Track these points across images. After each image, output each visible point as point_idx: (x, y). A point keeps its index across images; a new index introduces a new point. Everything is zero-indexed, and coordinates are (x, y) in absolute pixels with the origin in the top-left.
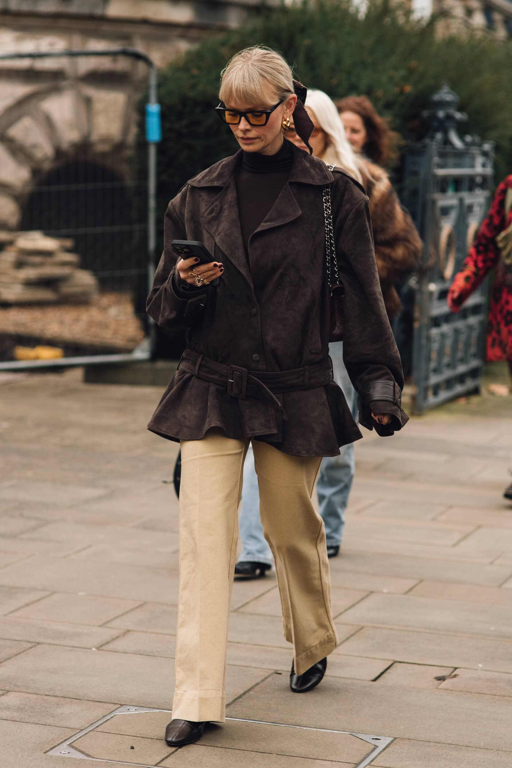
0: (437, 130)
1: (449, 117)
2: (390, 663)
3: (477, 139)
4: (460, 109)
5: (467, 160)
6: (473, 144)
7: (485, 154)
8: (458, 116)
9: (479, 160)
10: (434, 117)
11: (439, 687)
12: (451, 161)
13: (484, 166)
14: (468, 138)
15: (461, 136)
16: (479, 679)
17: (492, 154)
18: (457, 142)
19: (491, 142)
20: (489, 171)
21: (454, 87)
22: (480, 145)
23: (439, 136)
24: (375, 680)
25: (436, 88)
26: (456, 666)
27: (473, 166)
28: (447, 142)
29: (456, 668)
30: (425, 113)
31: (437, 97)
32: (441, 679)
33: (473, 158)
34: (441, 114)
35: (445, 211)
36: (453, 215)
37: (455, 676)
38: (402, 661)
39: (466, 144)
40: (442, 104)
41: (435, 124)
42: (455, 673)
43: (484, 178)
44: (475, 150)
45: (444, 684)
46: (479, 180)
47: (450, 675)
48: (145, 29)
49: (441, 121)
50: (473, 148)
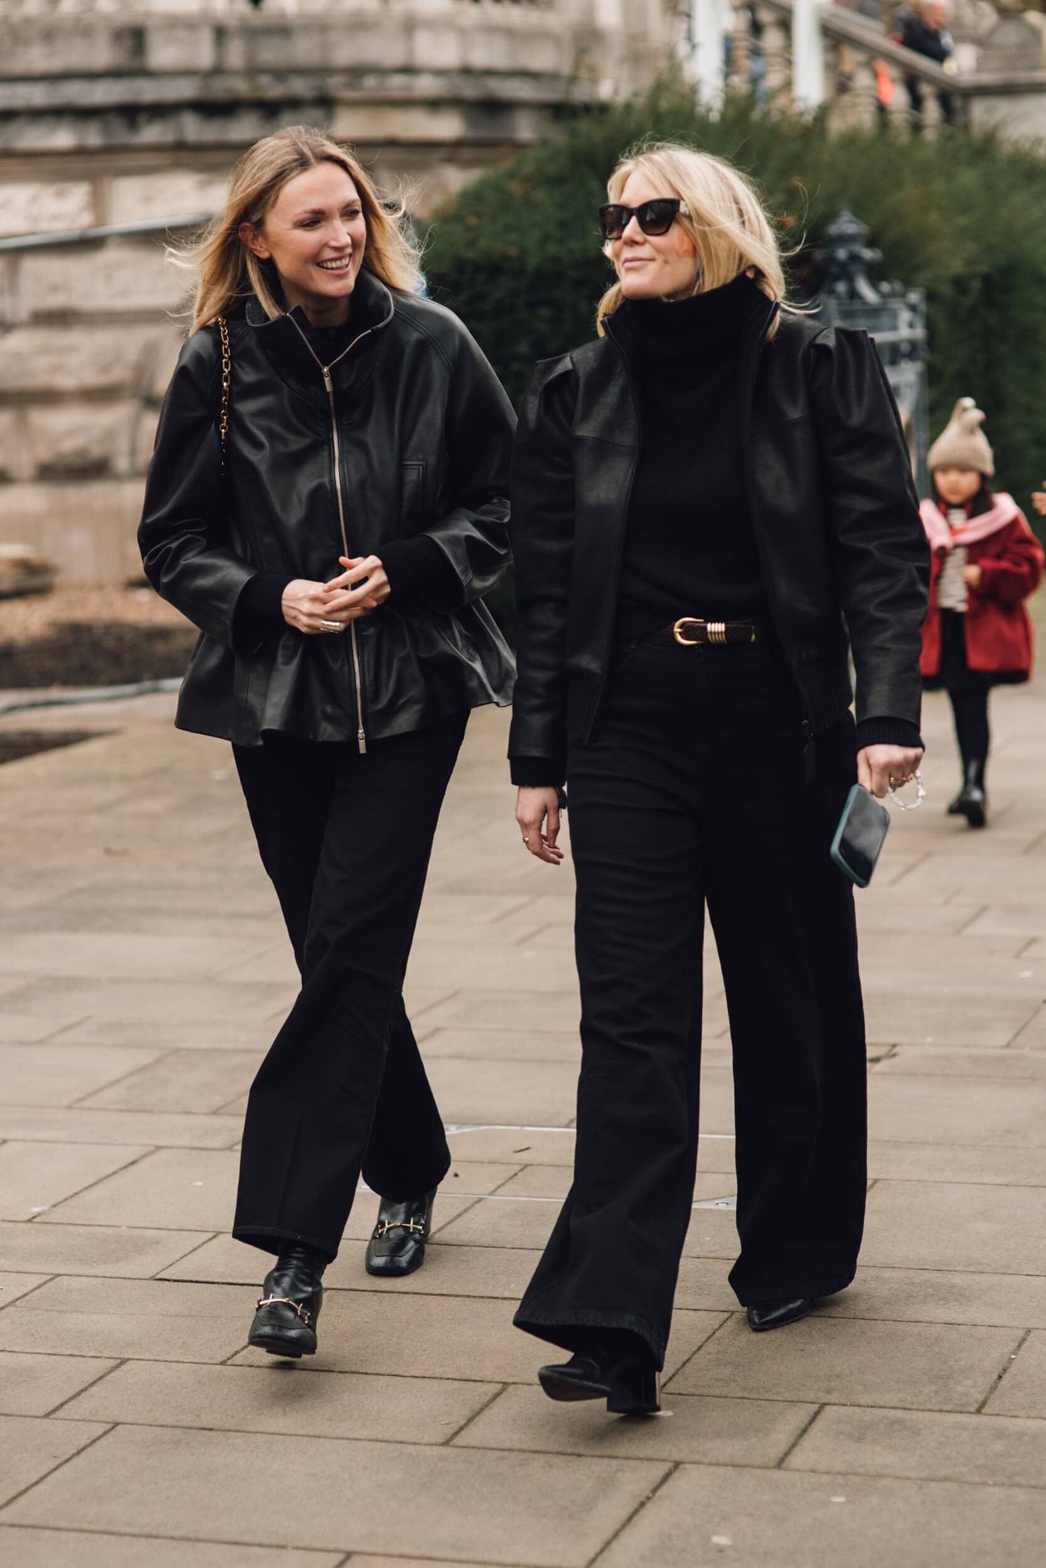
0: (837, 278)
1: (854, 258)
3: (898, 286)
4: (871, 243)
5: (885, 320)
6: (893, 294)
7: (913, 308)
8: (868, 254)
9: (905, 316)
10: (832, 259)
13: (911, 325)
14: (885, 287)
15: (874, 283)
16: (928, 1056)
17: (923, 307)
18: (868, 293)
19: (920, 289)
20: (919, 333)
21: (859, 212)
22: (903, 295)
23: (841, 287)
25: (831, 216)
26: (895, 1043)
27: (895, 328)
28: (854, 294)
29: (894, 1046)
31: (834, 229)
33: (894, 315)
34: (842, 254)
37: (894, 1055)
39: (883, 296)
40: (843, 239)
41: (834, 269)
43: (913, 344)
44: (896, 304)
45: (879, 1067)
46: (905, 348)
47: (887, 1055)
48: (392, 154)
49: (843, 265)
50: (893, 300)
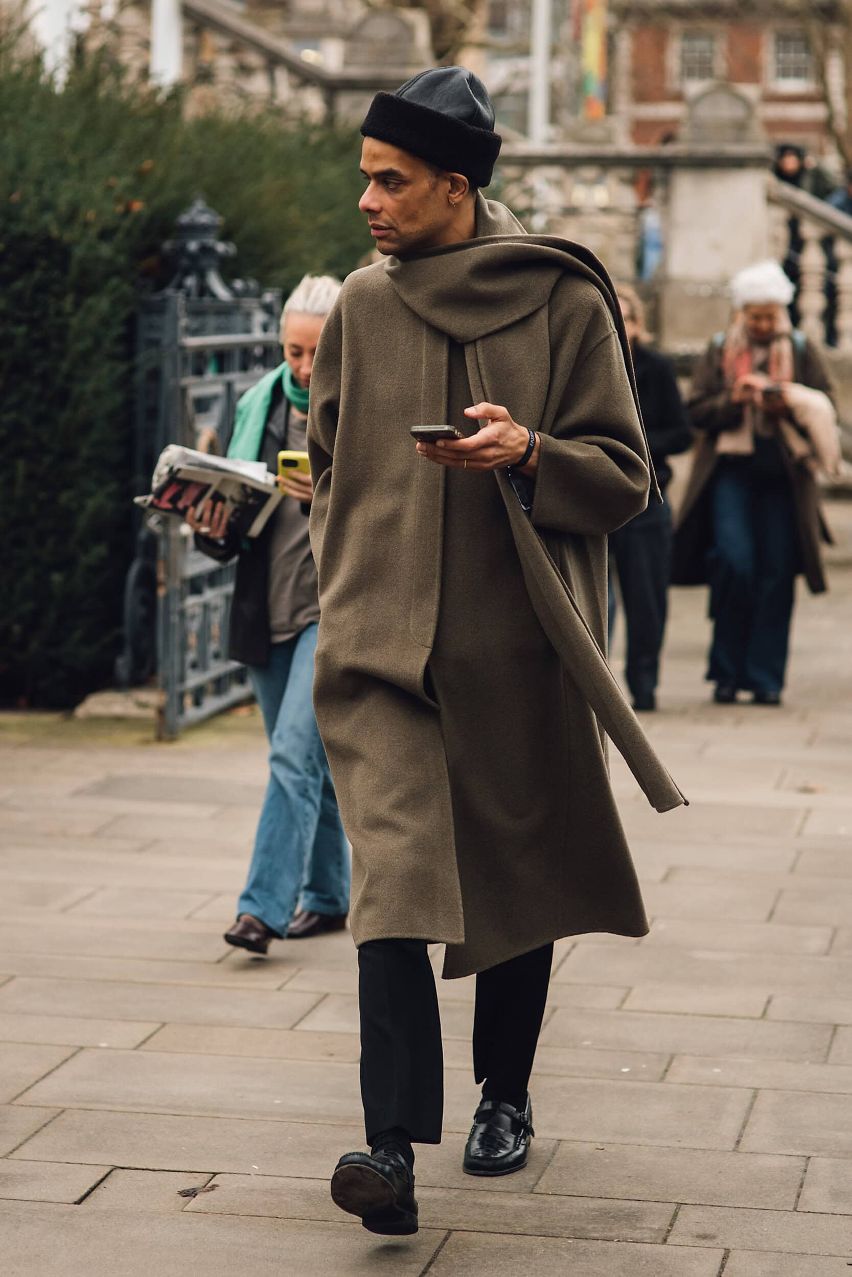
0: (187, 273)
1: (206, 250)
2: (107, 1170)
3: (253, 284)
4: (225, 237)
5: (238, 319)
6: (246, 293)
7: (267, 310)
8: (221, 247)
9: (259, 319)
10: (182, 251)
11: (185, 1210)
12: (212, 321)
13: (266, 329)
14: (238, 284)
15: (227, 282)
16: (253, 1190)
18: (221, 291)
19: (277, 289)
21: (214, 201)
22: (259, 295)
23: (191, 281)
24: (79, 1202)
25: (184, 204)
26: (215, 1171)
27: (248, 331)
28: (204, 290)
29: (215, 1174)
30: (167, 245)
31: (185, 219)
32: (189, 1194)
33: (248, 315)
34: (193, 246)
35: (202, 405)
36: (217, 410)
37: (213, 1187)
38: (126, 1166)
39: (236, 294)
40: (195, 230)
41: (185, 262)
42: (213, 1182)
43: (267, 349)
44: (249, 303)
45: (194, 1203)
46: (258, 351)
47: (205, 1187)
49: (193, 257)
50: (245, 299)
